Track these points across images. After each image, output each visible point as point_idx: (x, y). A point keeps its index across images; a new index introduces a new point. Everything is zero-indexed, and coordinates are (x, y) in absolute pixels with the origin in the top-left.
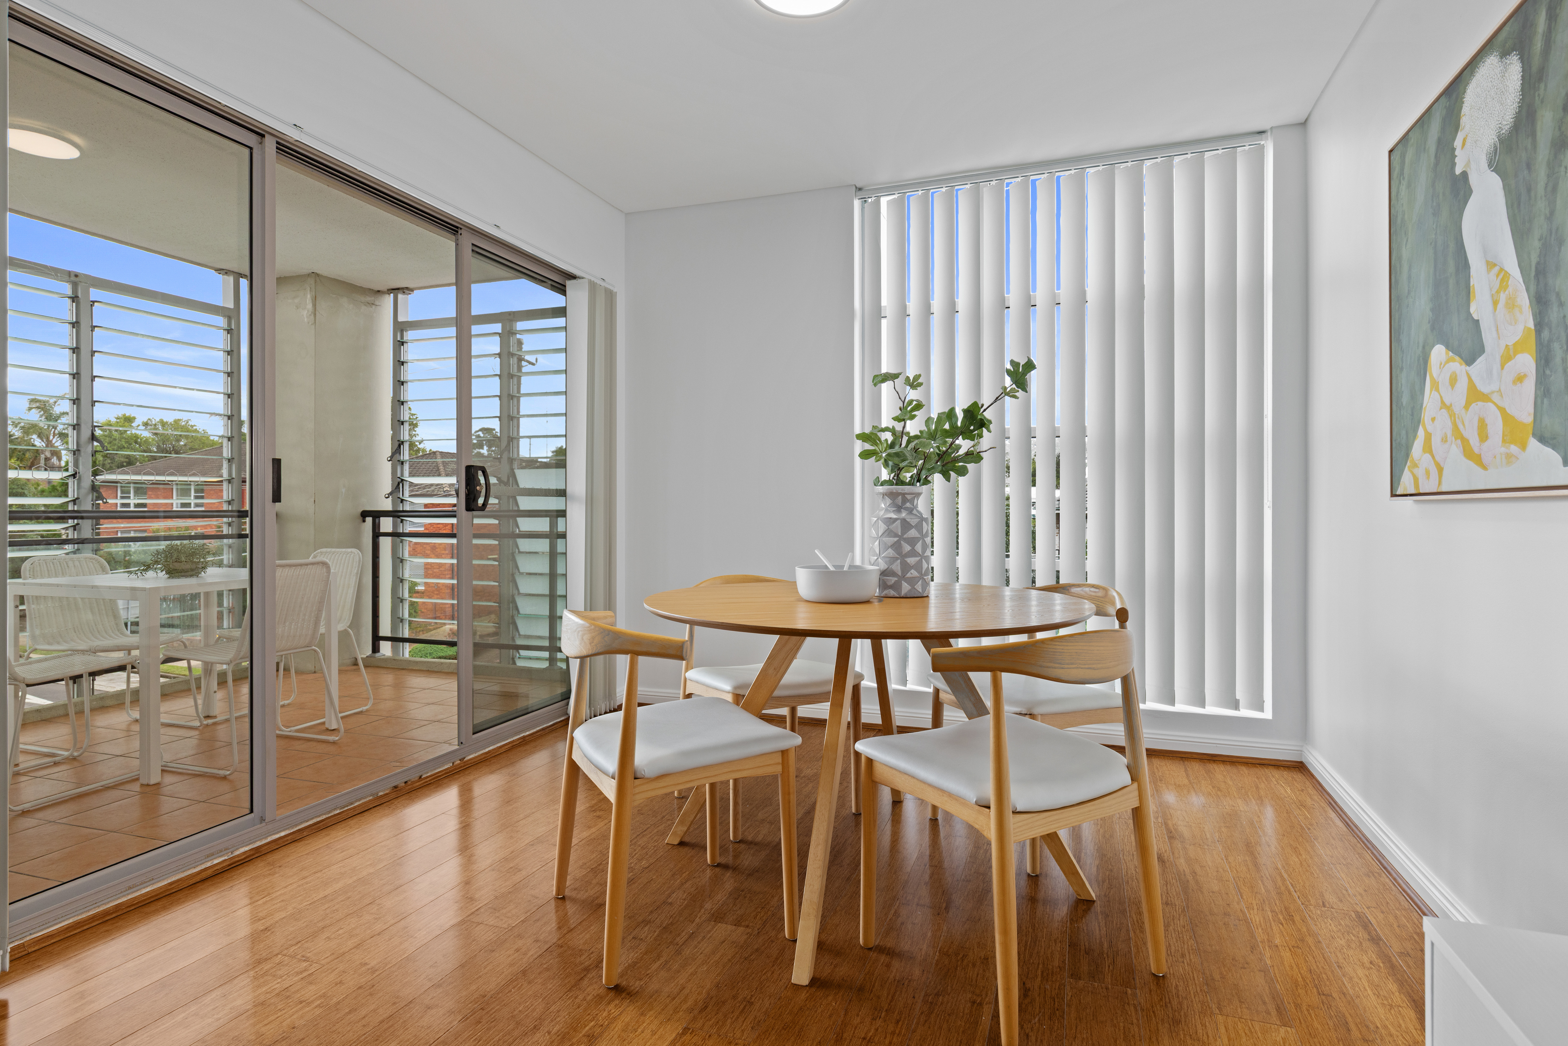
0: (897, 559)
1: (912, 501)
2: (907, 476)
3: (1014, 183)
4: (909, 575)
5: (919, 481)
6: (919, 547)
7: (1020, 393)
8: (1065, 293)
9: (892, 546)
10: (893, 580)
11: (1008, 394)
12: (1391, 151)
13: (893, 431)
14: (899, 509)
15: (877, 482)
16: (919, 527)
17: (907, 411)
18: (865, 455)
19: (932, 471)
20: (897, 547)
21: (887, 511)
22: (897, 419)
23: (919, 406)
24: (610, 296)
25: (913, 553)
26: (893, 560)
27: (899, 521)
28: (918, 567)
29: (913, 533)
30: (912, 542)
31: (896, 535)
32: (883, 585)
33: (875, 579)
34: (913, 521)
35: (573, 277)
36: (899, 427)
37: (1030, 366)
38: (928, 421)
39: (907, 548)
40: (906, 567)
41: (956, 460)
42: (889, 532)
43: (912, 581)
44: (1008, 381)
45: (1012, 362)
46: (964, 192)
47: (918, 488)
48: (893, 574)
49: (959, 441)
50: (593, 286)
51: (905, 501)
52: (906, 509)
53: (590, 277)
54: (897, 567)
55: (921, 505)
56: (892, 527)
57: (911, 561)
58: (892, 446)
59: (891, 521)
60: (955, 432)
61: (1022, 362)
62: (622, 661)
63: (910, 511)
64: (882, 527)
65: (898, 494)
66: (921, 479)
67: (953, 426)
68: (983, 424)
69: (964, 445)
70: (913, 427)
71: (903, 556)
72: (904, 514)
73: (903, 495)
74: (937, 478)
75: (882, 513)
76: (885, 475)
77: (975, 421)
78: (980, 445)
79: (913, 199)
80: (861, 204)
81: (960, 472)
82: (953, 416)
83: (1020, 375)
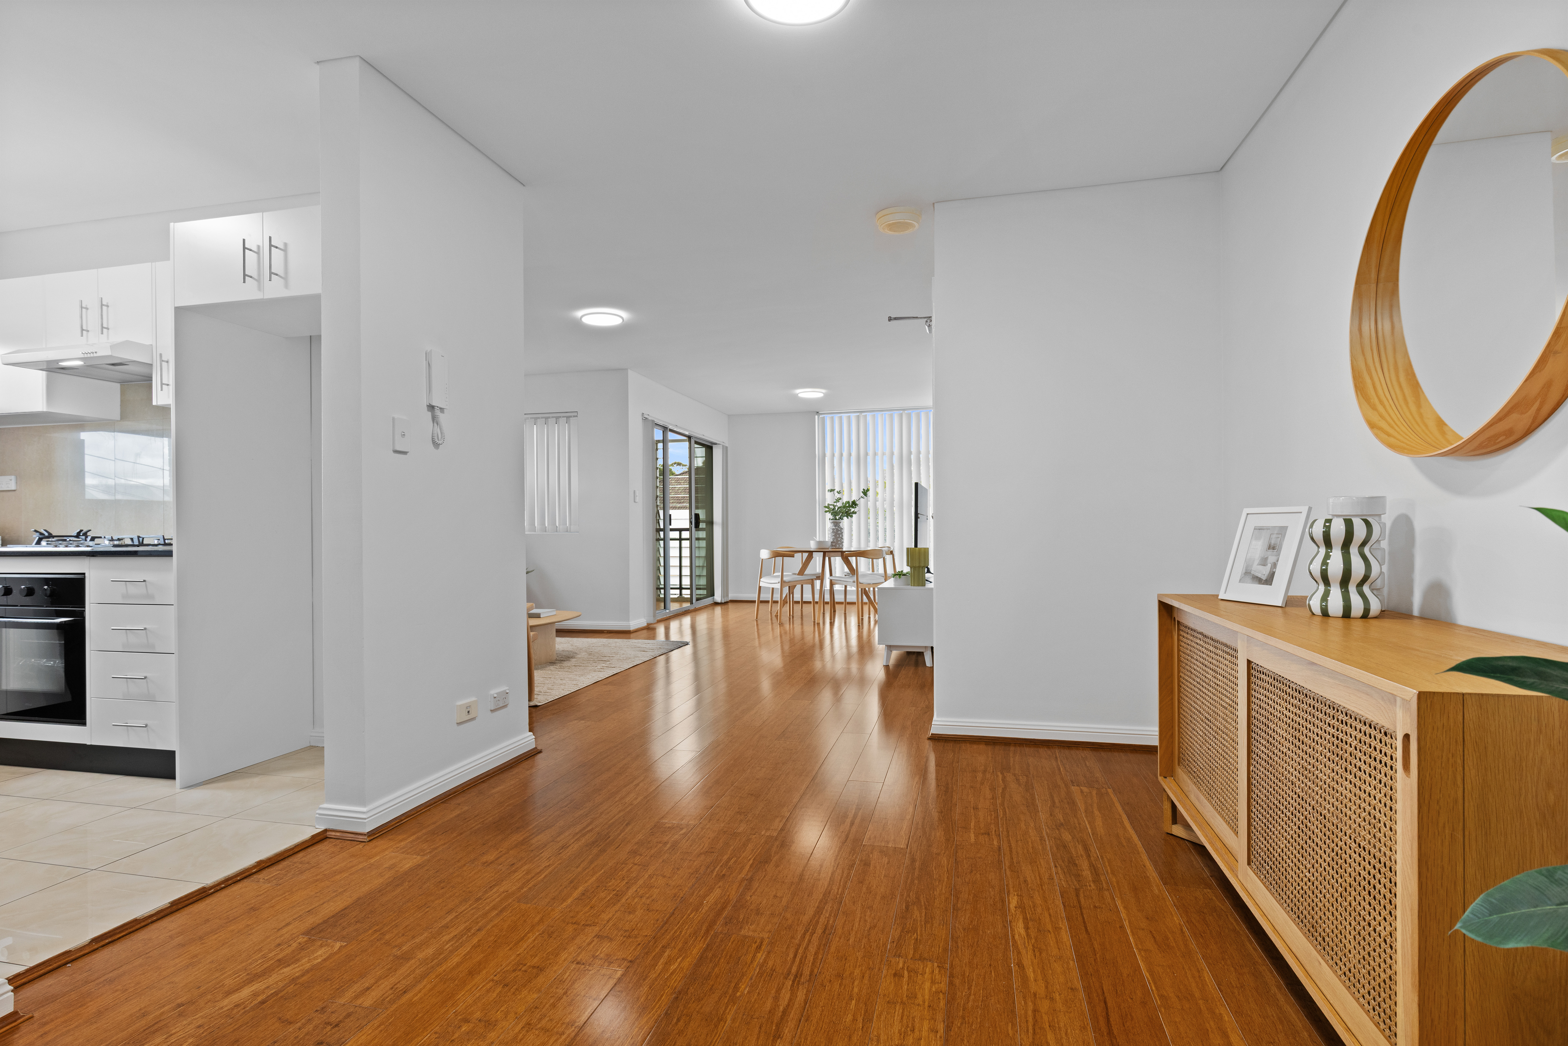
1: (839, 524)
2: (837, 517)
3: (869, 416)
4: (838, 542)
6: (841, 535)
7: (865, 497)
8: (888, 452)
10: (834, 544)
11: (862, 498)
13: (834, 505)
14: (836, 527)
15: (830, 519)
16: (841, 531)
17: (838, 500)
18: (827, 512)
19: (844, 516)
20: (835, 536)
21: (833, 527)
22: (835, 502)
23: (840, 499)
24: (727, 447)
25: (839, 537)
27: (836, 530)
28: (841, 541)
29: (839, 532)
30: (839, 534)
31: (835, 533)
32: (832, 545)
33: (830, 543)
34: (840, 529)
35: (716, 444)
36: (836, 504)
37: (868, 490)
38: (843, 503)
40: (837, 540)
41: (850, 513)
43: (839, 545)
44: (862, 494)
45: (863, 490)
46: (853, 416)
47: (840, 521)
48: (834, 542)
49: (850, 508)
50: (723, 446)
51: (837, 524)
53: (723, 444)
54: (835, 540)
55: (841, 525)
56: (834, 531)
57: (839, 539)
58: (833, 509)
59: (834, 529)
60: (849, 506)
61: (866, 489)
62: (779, 559)
63: (839, 527)
64: (832, 531)
65: (835, 523)
66: (841, 518)
67: (849, 505)
68: (856, 505)
69: (853, 510)
70: (839, 504)
71: (836, 538)
74: (845, 518)
75: (831, 527)
76: (832, 517)
77: (854, 504)
78: (856, 510)
79: (836, 417)
80: (818, 418)
81: (852, 516)
82: (848, 502)
83: (865, 492)
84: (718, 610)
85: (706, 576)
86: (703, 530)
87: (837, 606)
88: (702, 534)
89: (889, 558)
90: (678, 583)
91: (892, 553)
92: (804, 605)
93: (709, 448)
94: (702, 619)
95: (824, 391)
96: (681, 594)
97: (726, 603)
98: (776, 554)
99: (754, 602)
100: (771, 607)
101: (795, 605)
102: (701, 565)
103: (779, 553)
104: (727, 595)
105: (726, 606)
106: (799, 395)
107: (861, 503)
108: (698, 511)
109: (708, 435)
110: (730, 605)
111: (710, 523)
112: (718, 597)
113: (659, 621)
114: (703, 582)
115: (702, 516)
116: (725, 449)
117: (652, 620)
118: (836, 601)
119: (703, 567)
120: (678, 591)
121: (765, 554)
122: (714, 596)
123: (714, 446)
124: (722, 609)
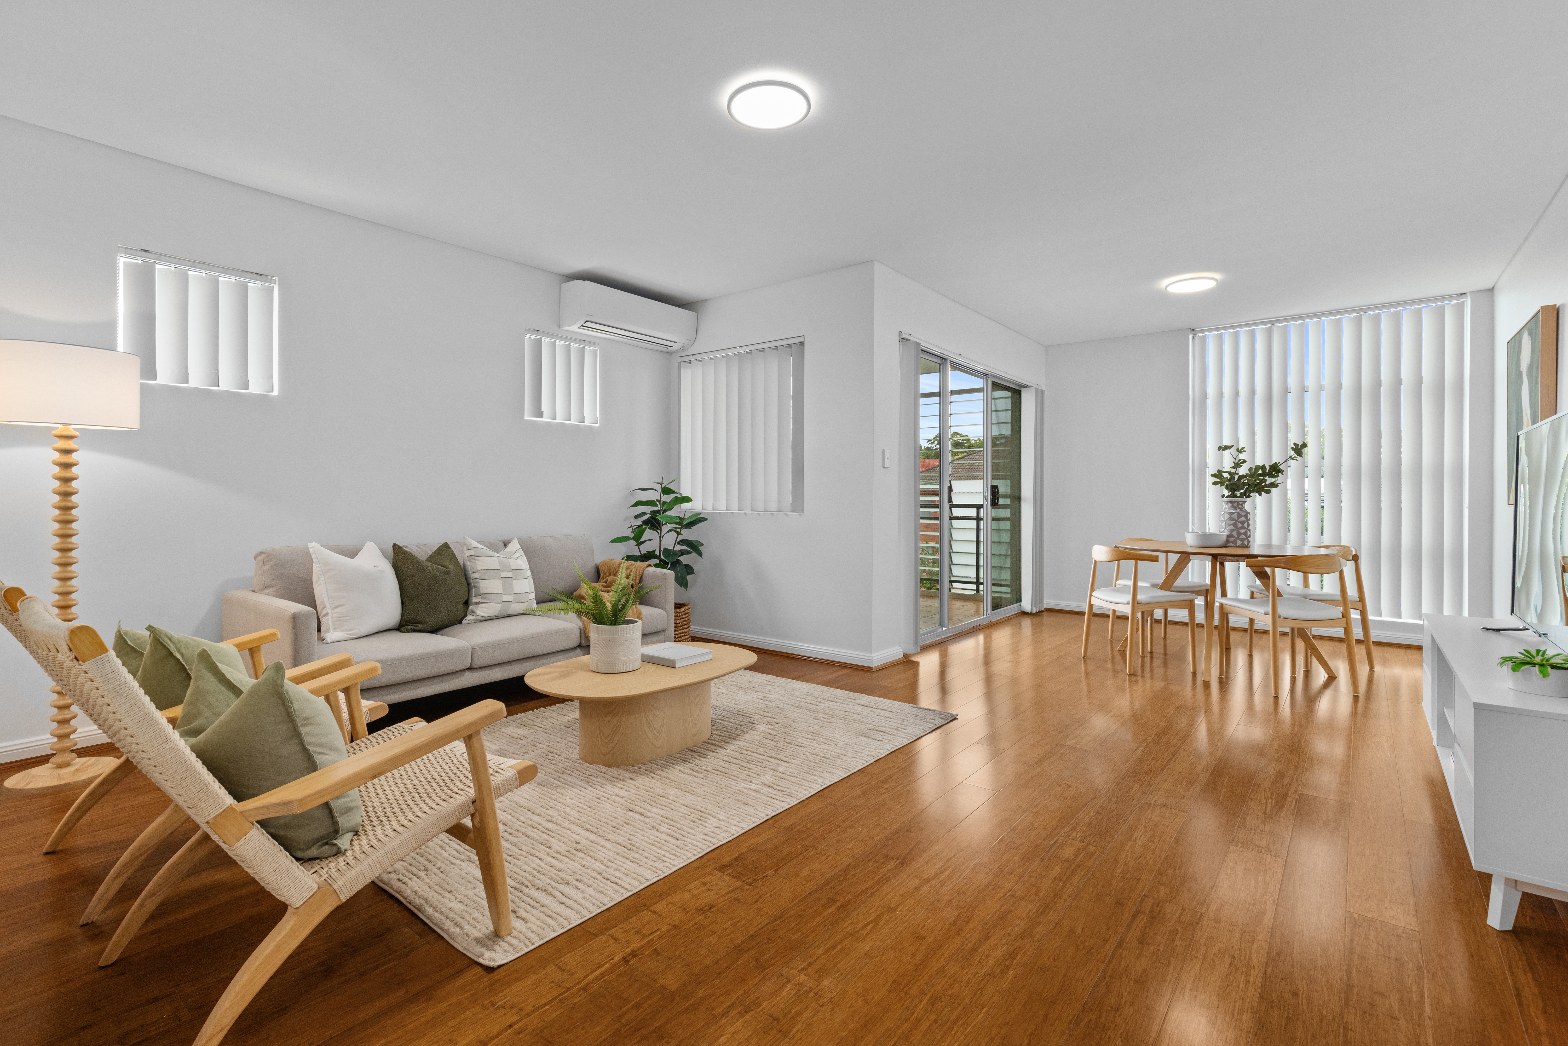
0: (1235, 530)
1: (1242, 505)
2: (1238, 493)
4: (1241, 537)
5: (1245, 495)
6: (1246, 525)
7: (1299, 458)
9: (1232, 525)
10: (1233, 539)
11: (1292, 459)
12: (1508, 343)
13: (1230, 473)
14: (1235, 509)
15: (1223, 496)
16: (1246, 516)
17: (1237, 465)
18: (1215, 483)
19: (1253, 491)
20: (1235, 525)
21: (1229, 509)
22: (1233, 468)
23: (1246, 461)
24: (1042, 392)
25: (1243, 528)
26: (1232, 531)
27: (1235, 514)
28: (1245, 534)
29: (1243, 519)
30: (1243, 523)
31: (1234, 519)
32: (1229, 544)
33: (1225, 540)
34: (1243, 514)
35: (1025, 386)
36: (1233, 471)
37: (1304, 445)
38: (1252, 468)
39: (1240, 525)
40: (1239, 534)
41: (1266, 486)
42: (1231, 519)
43: (1244, 543)
44: (1292, 453)
45: (1295, 444)
47: (1245, 499)
48: (1233, 536)
49: (1267, 478)
50: (1037, 389)
51: (1238, 504)
52: (1239, 508)
53: (1035, 386)
54: (1235, 533)
55: (1247, 506)
56: (1233, 516)
57: (1242, 531)
58: (1230, 479)
59: (1231, 513)
60: (1264, 474)
61: (1300, 444)
62: (1129, 562)
63: (1241, 509)
64: (1227, 516)
65: (1235, 502)
67: (1264, 472)
68: (1281, 471)
69: (1269, 480)
70: (1243, 471)
71: (1238, 529)
72: (1238, 511)
73: (1238, 502)
74: (1255, 495)
75: (1227, 510)
76: (1226, 493)
77: (1276, 470)
78: (1279, 480)
79: (1227, 335)
80: (1193, 338)
81: (1268, 492)
82: (1263, 467)
83: (1299, 450)
84: (1027, 623)
85: (1011, 568)
86: (1004, 506)
87: (1233, 636)
88: (1006, 513)
89: (1348, 569)
90: (975, 575)
91: (1356, 558)
92: (1169, 626)
93: (1016, 393)
94: (1002, 638)
95: (1218, 276)
96: (978, 590)
97: (1039, 614)
98: (1122, 555)
99: (1083, 614)
100: (1113, 624)
101: (1156, 626)
102: (1003, 553)
103: (1129, 554)
104: (1041, 602)
105: (1039, 619)
106: (1170, 289)
107: (1292, 469)
108: (995, 483)
109: (1013, 373)
110: (1046, 619)
111: (1017, 498)
112: (1027, 604)
113: (925, 648)
114: (1006, 576)
115: (1004, 487)
116: (1040, 395)
117: (910, 649)
118: (1231, 625)
119: (1006, 555)
120: (974, 587)
121: (1100, 553)
122: (1020, 601)
123: (1023, 390)
124: (1032, 624)
